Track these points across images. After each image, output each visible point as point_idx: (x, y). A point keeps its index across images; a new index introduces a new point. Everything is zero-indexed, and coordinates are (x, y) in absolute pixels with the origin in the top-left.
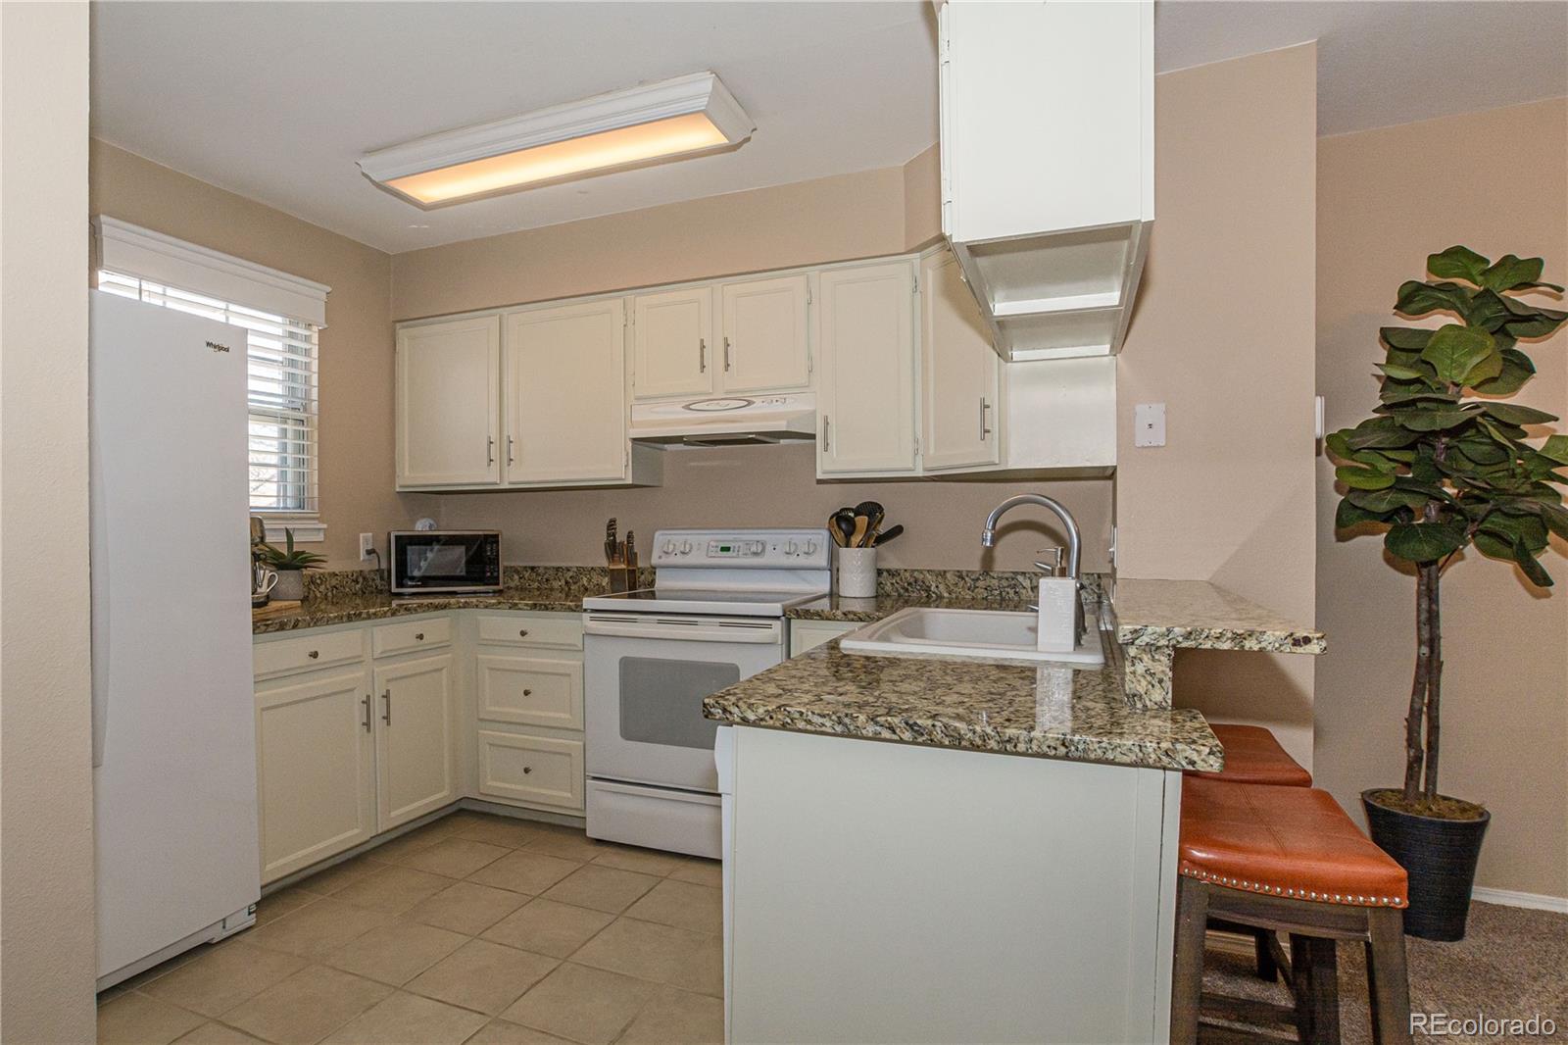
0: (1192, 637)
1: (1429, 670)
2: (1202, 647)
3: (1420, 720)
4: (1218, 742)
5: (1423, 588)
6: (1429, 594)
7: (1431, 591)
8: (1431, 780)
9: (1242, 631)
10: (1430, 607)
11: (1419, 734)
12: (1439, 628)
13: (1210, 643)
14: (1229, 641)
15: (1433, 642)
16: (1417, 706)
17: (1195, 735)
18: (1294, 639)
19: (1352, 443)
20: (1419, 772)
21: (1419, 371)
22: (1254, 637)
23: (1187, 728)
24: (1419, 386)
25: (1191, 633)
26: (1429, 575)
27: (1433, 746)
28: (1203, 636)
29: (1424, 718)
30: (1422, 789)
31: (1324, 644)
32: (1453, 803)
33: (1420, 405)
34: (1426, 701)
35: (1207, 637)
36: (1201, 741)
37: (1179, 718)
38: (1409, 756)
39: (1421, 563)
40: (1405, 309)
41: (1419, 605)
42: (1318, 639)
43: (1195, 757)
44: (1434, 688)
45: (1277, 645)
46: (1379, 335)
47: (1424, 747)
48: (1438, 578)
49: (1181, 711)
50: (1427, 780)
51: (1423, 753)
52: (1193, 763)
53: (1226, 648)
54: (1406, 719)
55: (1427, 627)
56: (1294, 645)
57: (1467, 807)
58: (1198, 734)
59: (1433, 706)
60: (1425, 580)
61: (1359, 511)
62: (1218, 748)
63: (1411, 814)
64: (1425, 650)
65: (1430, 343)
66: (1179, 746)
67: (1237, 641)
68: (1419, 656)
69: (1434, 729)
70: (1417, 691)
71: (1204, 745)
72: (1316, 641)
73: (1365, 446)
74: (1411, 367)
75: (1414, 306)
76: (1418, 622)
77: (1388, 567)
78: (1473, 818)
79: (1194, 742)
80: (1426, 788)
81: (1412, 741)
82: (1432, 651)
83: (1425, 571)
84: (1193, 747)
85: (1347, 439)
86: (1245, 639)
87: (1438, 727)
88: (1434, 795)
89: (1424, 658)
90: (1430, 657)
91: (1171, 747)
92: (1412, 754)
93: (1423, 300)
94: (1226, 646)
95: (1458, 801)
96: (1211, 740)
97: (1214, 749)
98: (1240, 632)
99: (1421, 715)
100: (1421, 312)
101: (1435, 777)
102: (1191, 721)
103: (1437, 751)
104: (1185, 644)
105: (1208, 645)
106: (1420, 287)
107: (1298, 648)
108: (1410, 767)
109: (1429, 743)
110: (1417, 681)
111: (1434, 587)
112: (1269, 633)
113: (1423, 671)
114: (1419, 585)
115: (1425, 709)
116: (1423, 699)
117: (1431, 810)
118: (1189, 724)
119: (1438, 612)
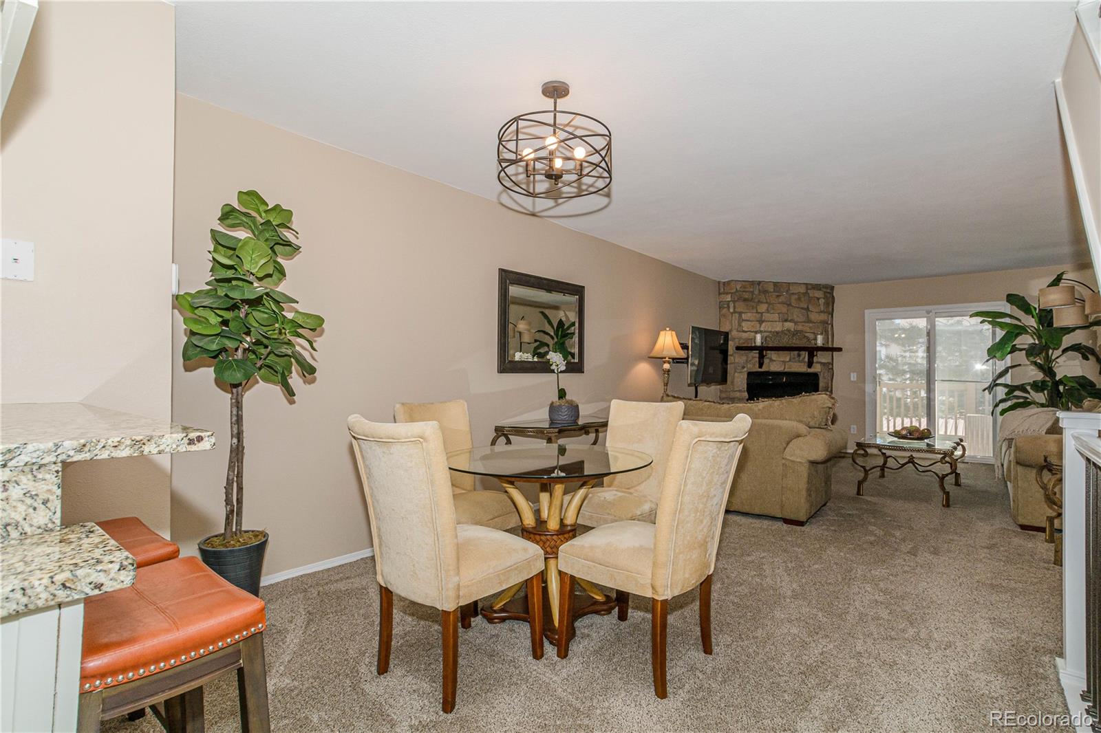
0: (86, 449)
1: (237, 453)
2: (98, 457)
3: (233, 486)
4: (126, 553)
5: (234, 401)
6: (238, 405)
7: (239, 402)
8: (239, 523)
9: (141, 437)
10: (238, 412)
11: (232, 496)
12: (242, 425)
13: (108, 452)
14: (128, 448)
15: (239, 435)
16: (231, 478)
17: (97, 553)
18: (189, 439)
19: (194, 303)
20: (233, 519)
21: (234, 261)
22: (153, 441)
23: (85, 546)
24: (233, 271)
25: (84, 445)
26: (237, 392)
27: (240, 501)
28: (99, 447)
29: (235, 484)
30: (234, 530)
31: (213, 440)
32: (251, 533)
33: (234, 283)
34: (236, 473)
35: (104, 447)
36: (107, 559)
37: (73, 537)
38: (227, 511)
39: (233, 384)
40: (224, 222)
41: (231, 412)
42: (209, 436)
43: (102, 578)
44: (240, 464)
45: (174, 446)
46: (210, 235)
47: (235, 503)
48: (242, 396)
49: (73, 528)
50: (236, 523)
51: (234, 509)
52: (99, 586)
53: (125, 455)
54: (225, 487)
55: (236, 426)
56: (189, 444)
57: (258, 533)
58: (101, 551)
59: (240, 475)
60: (235, 395)
61: (199, 349)
62: (130, 561)
63: (229, 549)
64: (235, 440)
65: (240, 245)
66: (80, 573)
67: (136, 447)
68: (231, 445)
69: (240, 489)
70: (231, 468)
71: (112, 562)
72: (207, 439)
73: (203, 305)
74: (230, 258)
75: (229, 222)
76: (231, 423)
77: (217, 388)
78: (261, 540)
79: (99, 562)
80: (236, 529)
81: (228, 501)
82: (239, 441)
83: (235, 390)
84: (99, 567)
85: (190, 300)
86: (144, 444)
87: (242, 488)
88: (240, 531)
89: (234, 446)
90: (238, 444)
91: (71, 577)
92: (228, 509)
93: (233, 219)
94: (124, 453)
95: (253, 531)
96: (118, 554)
97: (125, 563)
98: (138, 438)
99: (233, 483)
100: (233, 226)
101: (241, 520)
102: (87, 536)
103: (242, 503)
104: (78, 457)
105: (105, 455)
106: (233, 210)
107: (193, 446)
108: (227, 518)
109: (237, 499)
110: (231, 461)
111: (240, 401)
112: (166, 436)
113: (234, 455)
114: (231, 399)
115: (235, 479)
116: (234, 472)
117: (239, 541)
118: (86, 541)
119: (242, 416)
